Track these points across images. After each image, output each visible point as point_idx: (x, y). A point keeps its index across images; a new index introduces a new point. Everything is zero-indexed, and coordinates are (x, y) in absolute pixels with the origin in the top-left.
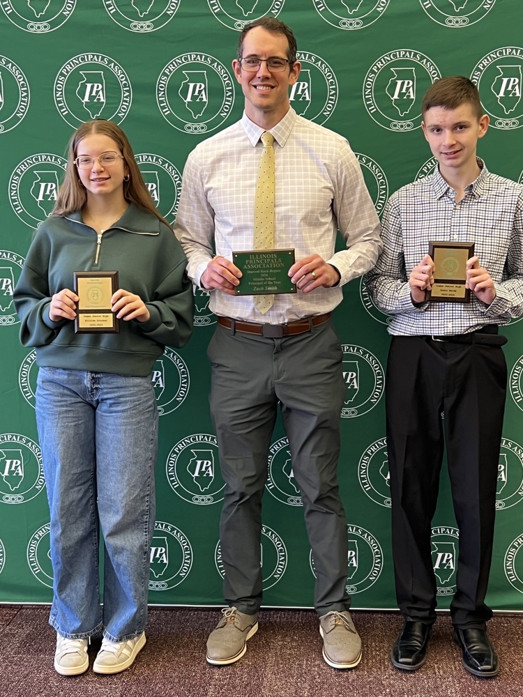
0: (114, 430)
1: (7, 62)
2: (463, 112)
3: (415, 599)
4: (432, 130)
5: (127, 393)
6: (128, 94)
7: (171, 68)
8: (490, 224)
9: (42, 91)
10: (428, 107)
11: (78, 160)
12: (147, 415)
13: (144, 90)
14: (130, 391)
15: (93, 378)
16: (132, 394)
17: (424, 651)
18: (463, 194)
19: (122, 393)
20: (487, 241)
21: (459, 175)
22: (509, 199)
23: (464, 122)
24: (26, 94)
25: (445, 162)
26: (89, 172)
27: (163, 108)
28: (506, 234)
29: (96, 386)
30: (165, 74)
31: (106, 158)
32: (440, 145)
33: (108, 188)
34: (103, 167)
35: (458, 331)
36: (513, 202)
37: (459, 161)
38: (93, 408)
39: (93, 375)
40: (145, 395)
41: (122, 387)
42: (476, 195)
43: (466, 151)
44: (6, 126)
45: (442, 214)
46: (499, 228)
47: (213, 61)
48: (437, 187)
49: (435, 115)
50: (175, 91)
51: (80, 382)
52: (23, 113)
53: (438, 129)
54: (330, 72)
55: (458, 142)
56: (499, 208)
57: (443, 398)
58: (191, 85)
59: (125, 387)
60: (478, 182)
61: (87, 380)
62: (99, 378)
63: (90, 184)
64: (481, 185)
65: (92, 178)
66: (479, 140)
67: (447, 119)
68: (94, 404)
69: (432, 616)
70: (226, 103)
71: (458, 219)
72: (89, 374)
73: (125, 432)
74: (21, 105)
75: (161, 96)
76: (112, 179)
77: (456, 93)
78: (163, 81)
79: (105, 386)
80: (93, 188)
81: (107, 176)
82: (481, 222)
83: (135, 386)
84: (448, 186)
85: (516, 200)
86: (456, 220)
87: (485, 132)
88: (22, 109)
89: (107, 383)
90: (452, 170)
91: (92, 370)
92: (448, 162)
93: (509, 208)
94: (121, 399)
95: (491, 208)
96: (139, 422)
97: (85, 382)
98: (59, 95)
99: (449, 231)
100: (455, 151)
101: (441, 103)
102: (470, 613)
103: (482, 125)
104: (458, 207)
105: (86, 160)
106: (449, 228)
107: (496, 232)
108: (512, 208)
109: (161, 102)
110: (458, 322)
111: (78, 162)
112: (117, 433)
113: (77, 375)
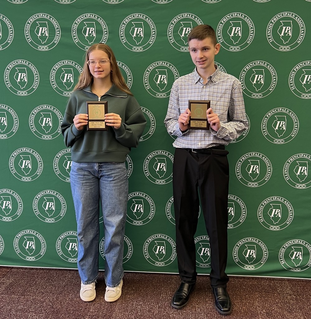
0: (109, 189)
1: (3, 17)
2: (207, 42)
3: (186, 272)
4: (192, 50)
5: (115, 172)
6: (59, 32)
7: (79, 20)
8: (220, 95)
9: (19, 31)
10: (190, 39)
11: (89, 61)
12: (124, 181)
13: (66, 30)
14: (116, 171)
15: (99, 166)
16: (118, 172)
17: (187, 298)
18: (207, 80)
19: (113, 172)
20: (218, 103)
21: (205, 72)
22: (229, 84)
23: (207, 47)
24: (12, 32)
25: (199, 66)
26: (94, 68)
27: (75, 39)
28: (228, 100)
29: (100, 169)
30: (76, 23)
31: (102, 61)
32: (196, 58)
33: (103, 75)
34: (100, 65)
35: (203, 147)
36: (231, 85)
37: (205, 66)
38: (98, 179)
39: (99, 164)
40: (123, 172)
41: (113, 169)
42: (213, 81)
43: (208, 60)
44: (3, 47)
45: (197, 90)
46: (224, 97)
47: (98, 18)
48: (195, 78)
49: (193, 43)
50: (81, 31)
51: (93, 167)
52: (11, 41)
53: (195, 50)
54: (152, 23)
55: (204, 56)
56: (224, 87)
57: (198, 180)
58: (88, 29)
59: (114, 169)
60: (214, 75)
61: (96, 167)
62: (102, 165)
63: (94, 74)
64: (216, 77)
65: (95, 71)
66: (215, 55)
67: (199, 45)
68: (99, 177)
69: (193, 281)
70: (104, 37)
71: (205, 92)
72: (97, 164)
73: (115, 190)
74: (10, 37)
75: (74, 34)
76: (105, 72)
77: (203, 32)
78: (75, 27)
79: (105, 169)
80: (96, 75)
81: (102, 70)
82: (215, 94)
83: (118, 168)
84: (200, 77)
85: (232, 84)
86: (203, 93)
87: (218, 52)
88: (10, 39)
89: (106, 168)
90: (202, 70)
91: (99, 162)
92: (200, 66)
93: (229, 87)
94: (113, 175)
95: (220, 87)
96: (121, 185)
97: (95, 167)
98: (27, 33)
99: (200, 98)
100: (203, 60)
101: (196, 37)
102: (218, 280)
103: (216, 48)
104: (205, 87)
105: (93, 62)
106: (200, 97)
107: (223, 99)
108: (230, 88)
109: (74, 36)
110: (203, 142)
111: (89, 63)
112: (111, 190)
113: (91, 165)
